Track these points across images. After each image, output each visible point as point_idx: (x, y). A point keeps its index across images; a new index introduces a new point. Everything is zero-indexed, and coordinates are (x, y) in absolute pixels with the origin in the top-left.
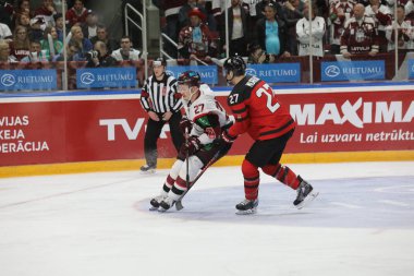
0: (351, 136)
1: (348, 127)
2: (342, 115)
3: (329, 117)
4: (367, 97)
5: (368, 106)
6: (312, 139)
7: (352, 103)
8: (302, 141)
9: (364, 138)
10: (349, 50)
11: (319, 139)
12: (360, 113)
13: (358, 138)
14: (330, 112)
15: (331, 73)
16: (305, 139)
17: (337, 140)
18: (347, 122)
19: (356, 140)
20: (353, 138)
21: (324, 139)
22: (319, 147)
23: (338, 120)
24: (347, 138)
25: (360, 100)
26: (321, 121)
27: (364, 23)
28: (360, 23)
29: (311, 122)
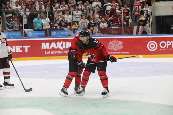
0: (59, 52)
1: (58, 49)
2: (57, 46)
3: (53, 46)
4: (64, 41)
5: (64, 43)
6: (48, 53)
7: (60, 42)
8: (45, 53)
9: (63, 52)
10: (60, 27)
11: (50, 53)
12: (62, 45)
13: (61, 52)
14: (53, 45)
15: (54, 34)
16: (46, 53)
17: (56, 53)
18: (58, 48)
19: (61, 53)
20: (60, 53)
21: (52, 53)
22: (50, 55)
23: (56, 47)
24: (58, 52)
25: (62, 41)
26: (51, 48)
27: (64, 20)
28: (63, 20)
29: (48, 48)
